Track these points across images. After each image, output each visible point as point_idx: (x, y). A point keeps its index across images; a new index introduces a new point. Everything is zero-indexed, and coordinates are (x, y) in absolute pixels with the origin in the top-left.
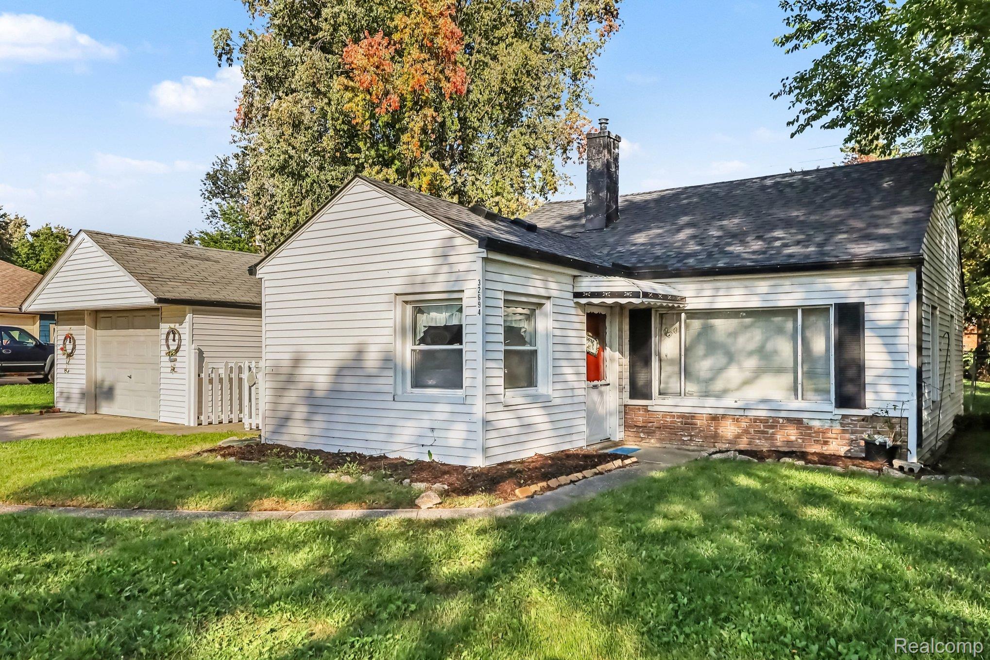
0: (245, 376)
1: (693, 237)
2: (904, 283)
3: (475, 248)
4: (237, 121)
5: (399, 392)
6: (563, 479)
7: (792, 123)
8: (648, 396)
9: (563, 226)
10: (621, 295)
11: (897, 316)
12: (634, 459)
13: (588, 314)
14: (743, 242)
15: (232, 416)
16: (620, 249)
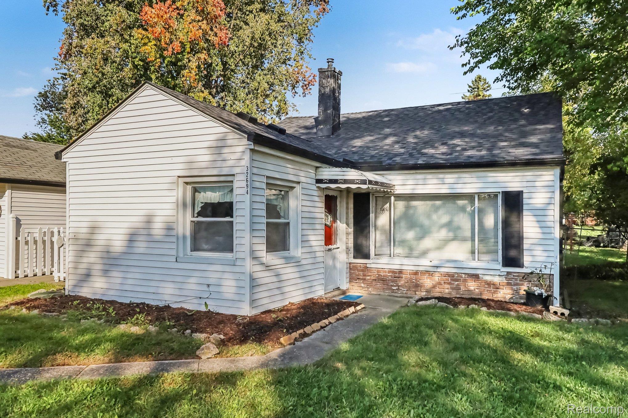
0: (55, 239)
1: (397, 142)
2: (551, 178)
3: (245, 141)
4: (60, 55)
5: (181, 255)
6: (316, 326)
7: (466, 65)
8: (367, 256)
9: (300, 133)
10: (352, 182)
11: (546, 201)
12: (362, 306)
13: (326, 196)
14: (433, 147)
15: (46, 270)
16: (344, 149)
